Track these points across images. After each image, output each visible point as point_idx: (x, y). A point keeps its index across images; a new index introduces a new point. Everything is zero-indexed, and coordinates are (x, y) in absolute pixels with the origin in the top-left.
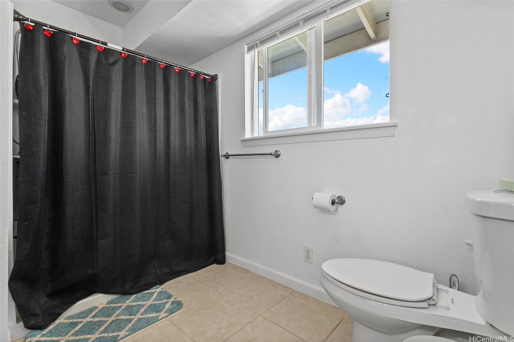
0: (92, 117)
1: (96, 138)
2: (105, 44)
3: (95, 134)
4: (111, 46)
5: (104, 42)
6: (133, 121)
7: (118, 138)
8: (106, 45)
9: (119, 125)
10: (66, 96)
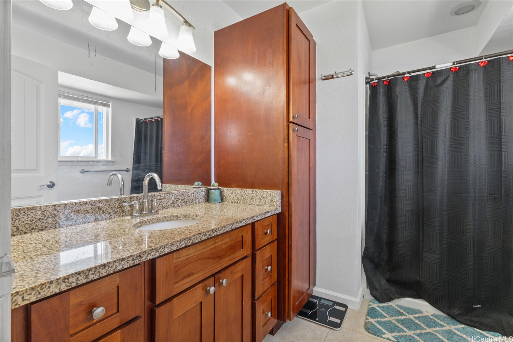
0: (420, 140)
1: (424, 159)
2: (434, 67)
3: (423, 155)
4: (439, 67)
5: (432, 67)
6: (465, 136)
7: (447, 156)
8: (434, 69)
9: (448, 143)
10: (398, 127)
